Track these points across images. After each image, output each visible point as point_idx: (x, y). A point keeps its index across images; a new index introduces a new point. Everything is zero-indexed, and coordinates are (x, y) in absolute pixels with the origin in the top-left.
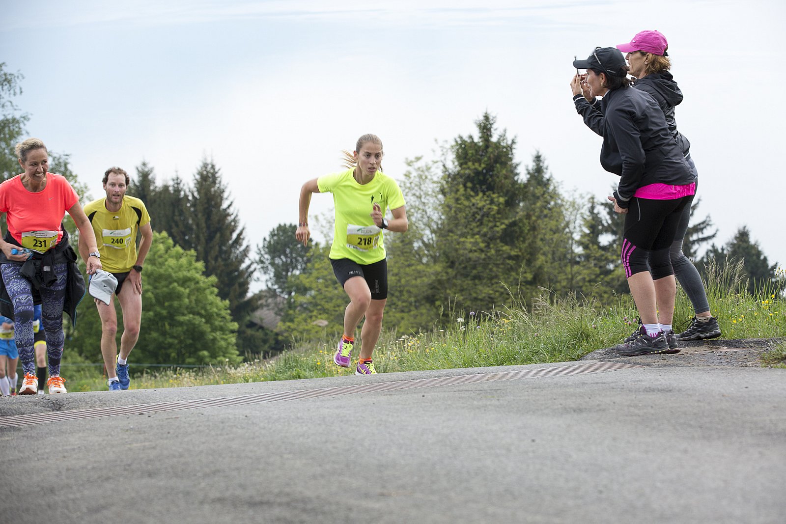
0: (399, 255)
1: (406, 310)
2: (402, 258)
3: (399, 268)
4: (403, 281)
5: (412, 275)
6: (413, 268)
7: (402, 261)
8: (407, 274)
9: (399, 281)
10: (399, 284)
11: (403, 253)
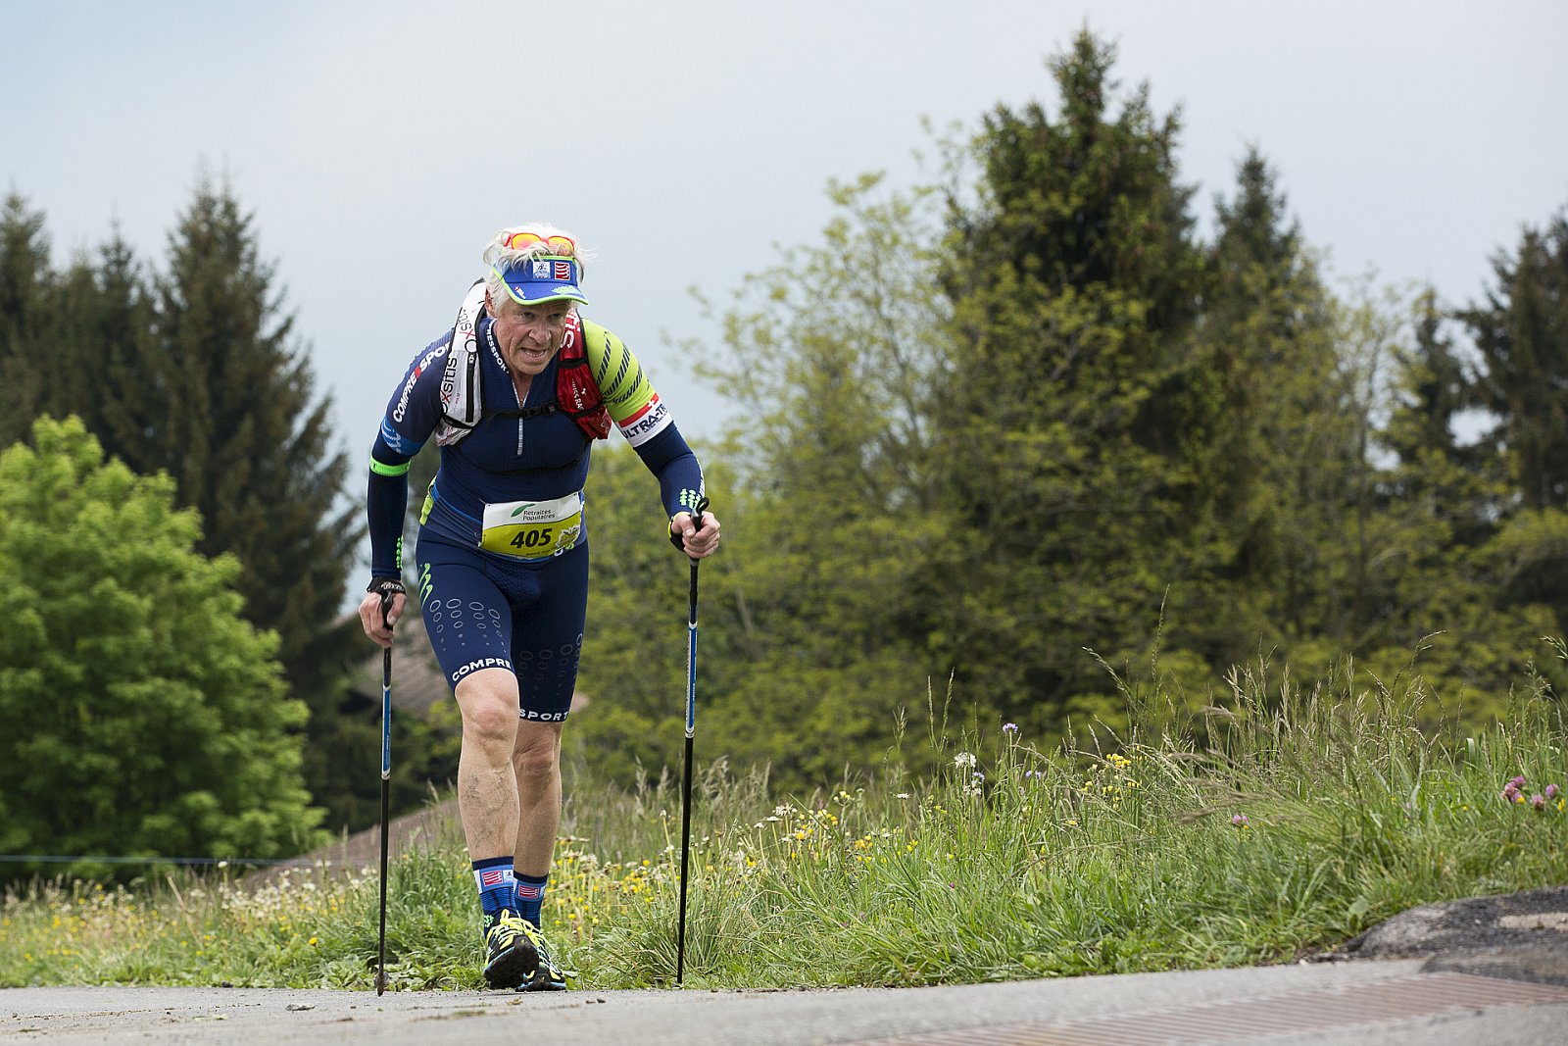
0: (809, 487)
1: (837, 660)
2: (822, 496)
3: (813, 527)
4: (825, 567)
5: (853, 550)
6: (857, 526)
7: (819, 507)
8: (839, 546)
9: (813, 568)
10: (812, 579)
11: (823, 480)
